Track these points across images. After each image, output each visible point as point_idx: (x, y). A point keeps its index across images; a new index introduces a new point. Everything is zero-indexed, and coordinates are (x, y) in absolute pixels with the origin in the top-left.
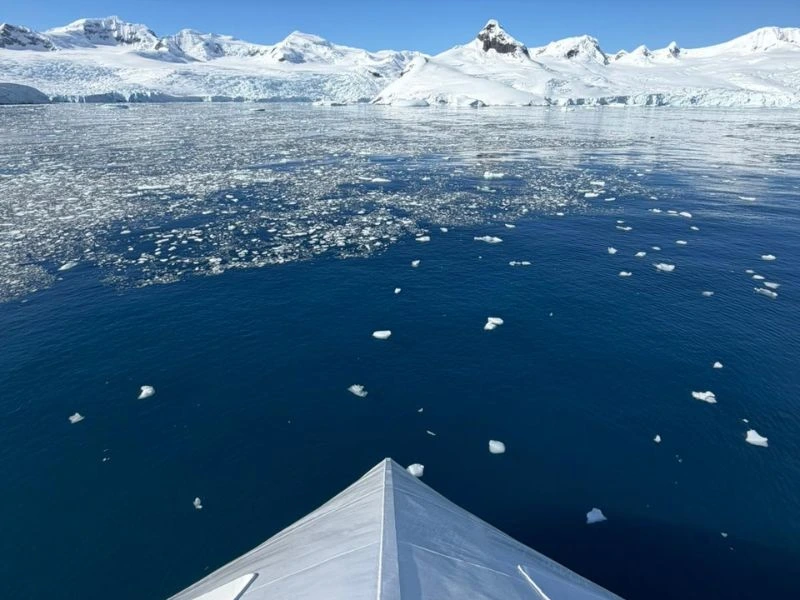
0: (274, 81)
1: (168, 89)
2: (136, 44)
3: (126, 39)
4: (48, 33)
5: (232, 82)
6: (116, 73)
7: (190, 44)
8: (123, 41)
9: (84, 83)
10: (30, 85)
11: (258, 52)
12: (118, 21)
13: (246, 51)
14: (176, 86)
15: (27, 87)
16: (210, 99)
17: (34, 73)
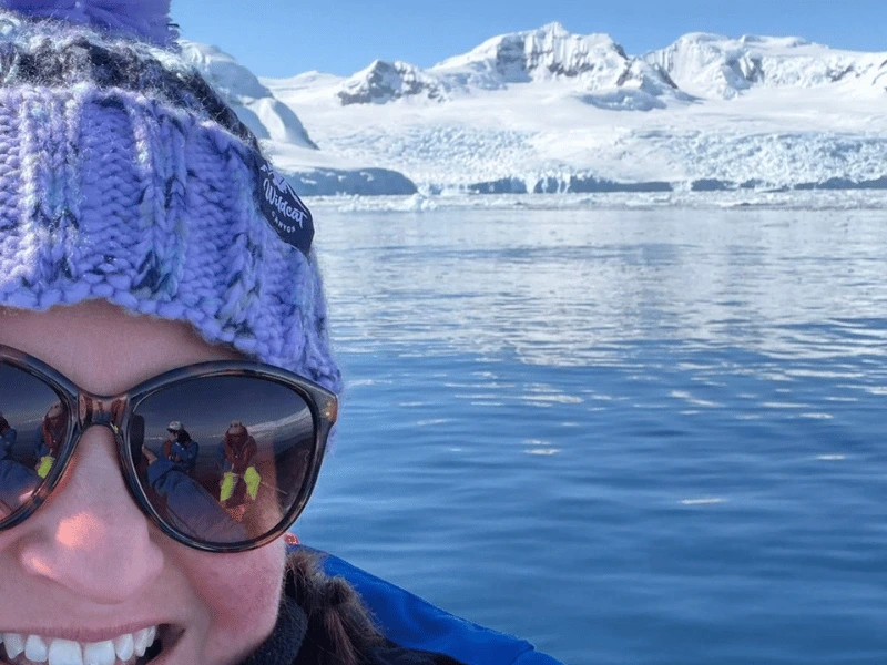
0: (844, 141)
1: (611, 168)
2: (585, 75)
3: (567, 68)
4: (437, 68)
5: (744, 148)
6: (529, 142)
7: (693, 66)
8: (561, 71)
9: (475, 162)
10: (396, 169)
11: (850, 69)
12: (557, 33)
13: (822, 70)
14: (628, 162)
15: (392, 172)
16: (689, 186)
17: (405, 148)
